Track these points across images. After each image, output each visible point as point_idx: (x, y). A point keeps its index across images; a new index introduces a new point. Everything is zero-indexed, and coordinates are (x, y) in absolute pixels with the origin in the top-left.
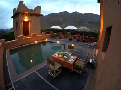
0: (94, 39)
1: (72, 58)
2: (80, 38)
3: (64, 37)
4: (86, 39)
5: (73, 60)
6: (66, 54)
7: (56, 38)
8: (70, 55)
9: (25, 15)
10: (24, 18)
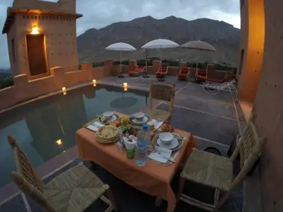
0: (225, 74)
1: (168, 144)
2: (186, 72)
3: (144, 73)
4: (204, 75)
5: (174, 152)
6: (141, 119)
7: (122, 77)
8: (158, 125)
9: (32, 18)
10: (31, 27)
